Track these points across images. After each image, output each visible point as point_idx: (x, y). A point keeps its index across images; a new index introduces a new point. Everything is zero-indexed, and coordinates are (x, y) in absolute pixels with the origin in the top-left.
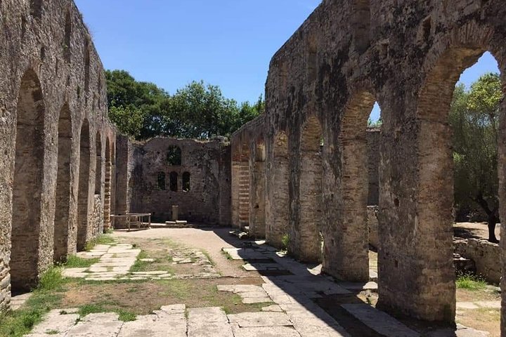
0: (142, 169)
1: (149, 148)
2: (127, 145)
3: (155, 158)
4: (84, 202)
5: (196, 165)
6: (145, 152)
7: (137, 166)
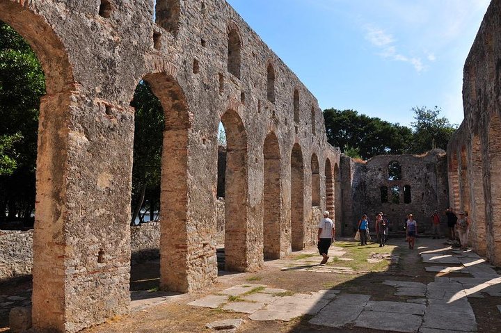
0: (365, 186)
1: (371, 166)
2: (349, 165)
3: (377, 175)
4: (301, 212)
5: (415, 178)
6: (367, 170)
7: (361, 183)
